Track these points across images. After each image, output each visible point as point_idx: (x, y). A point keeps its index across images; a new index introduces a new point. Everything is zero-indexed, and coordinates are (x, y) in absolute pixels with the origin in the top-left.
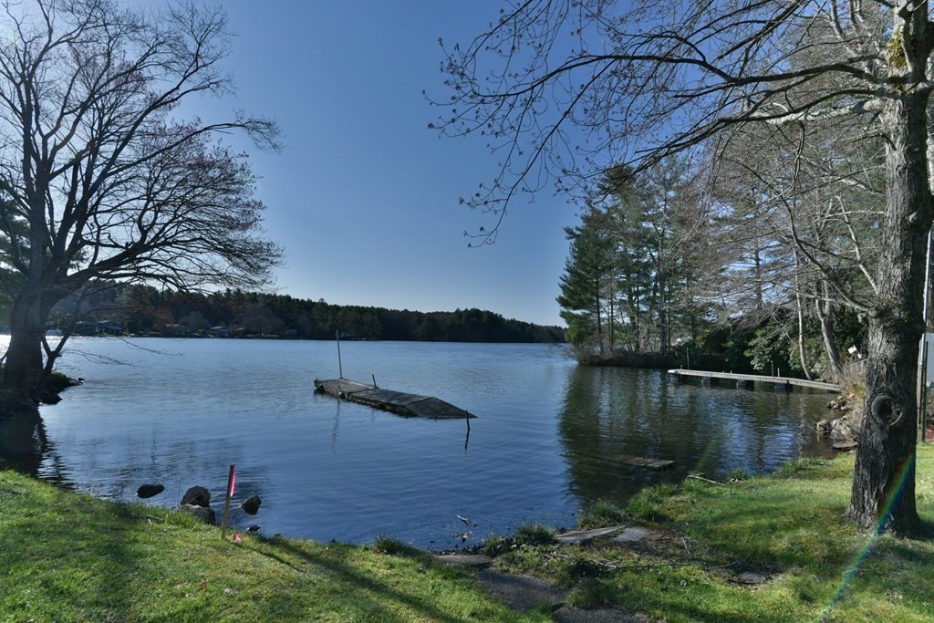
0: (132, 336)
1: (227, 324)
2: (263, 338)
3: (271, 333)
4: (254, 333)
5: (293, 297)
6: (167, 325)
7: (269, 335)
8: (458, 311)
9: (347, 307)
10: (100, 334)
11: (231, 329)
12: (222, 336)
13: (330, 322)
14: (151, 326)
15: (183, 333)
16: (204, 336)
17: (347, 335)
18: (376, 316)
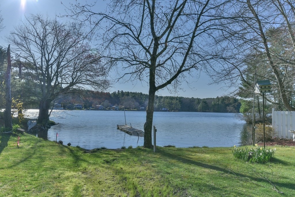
0: (85, 110)
1: (118, 105)
2: (131, 111)
3: (134, 109)
4: (128, 108)
5: (143, 93)
6: (97, 106)
7: (133, 109)
8: (218, 97)
9: (166, 97)
10: (75, 109)
11: (120, 106)
12: (116, 110)
13: (157, 104)
14: (91, 106)
15: (102, 109)
16: (109, 110)
17: (165, 109)
18: (178, 101)
